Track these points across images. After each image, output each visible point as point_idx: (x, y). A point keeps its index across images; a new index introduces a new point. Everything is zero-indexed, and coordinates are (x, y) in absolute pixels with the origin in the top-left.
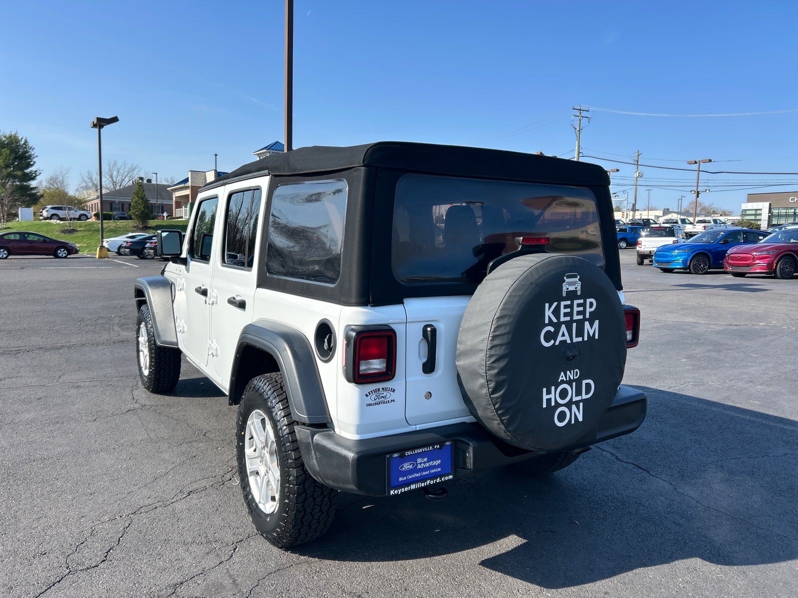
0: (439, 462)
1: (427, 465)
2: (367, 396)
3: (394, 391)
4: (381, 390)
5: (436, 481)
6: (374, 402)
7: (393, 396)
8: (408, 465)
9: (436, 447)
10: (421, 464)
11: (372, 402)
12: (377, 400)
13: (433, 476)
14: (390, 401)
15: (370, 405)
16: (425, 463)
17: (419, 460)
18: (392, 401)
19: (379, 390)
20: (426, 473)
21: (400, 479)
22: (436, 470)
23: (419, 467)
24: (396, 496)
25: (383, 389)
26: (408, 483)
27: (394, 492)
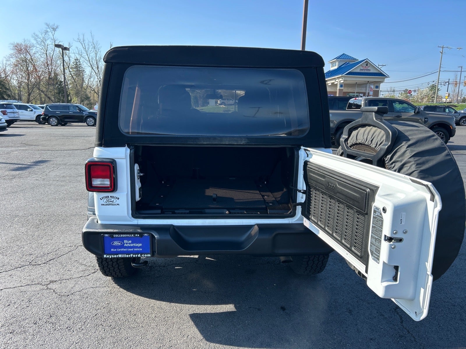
0: (141, 245)
1: (132, 245)
2: (101, 199)
3: (118, 199)
4: (110, 197)
5: (137, 256)
6: (106, 204)
7: (118, 202)
8: (117, 243)
9: (136, 235)
10: (127, 243)
11: (105, 203)
12: (108, 202)
13: (136, 252)
14: (116, 205)
15: (103, 205)
16: (129, 243)
17: (125, 241)
18: (117, 204)
19: (108, 197)
20: (131, 250)
21: (112, 250)
22: (138, 250)
23: (125, 245)
24: (106, 259)
25: (111, 197)
26: (117, 253)
27: (106, 256)
